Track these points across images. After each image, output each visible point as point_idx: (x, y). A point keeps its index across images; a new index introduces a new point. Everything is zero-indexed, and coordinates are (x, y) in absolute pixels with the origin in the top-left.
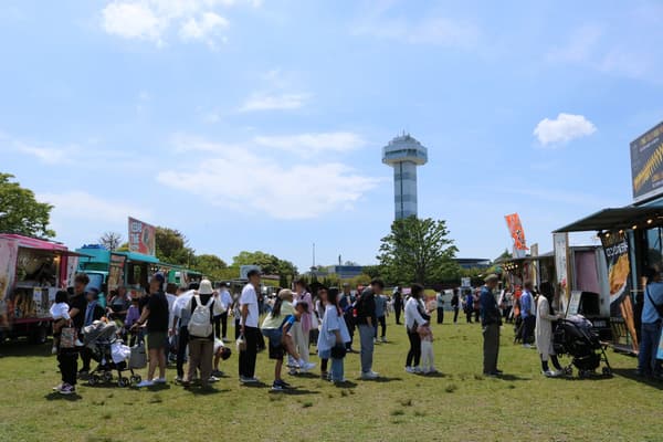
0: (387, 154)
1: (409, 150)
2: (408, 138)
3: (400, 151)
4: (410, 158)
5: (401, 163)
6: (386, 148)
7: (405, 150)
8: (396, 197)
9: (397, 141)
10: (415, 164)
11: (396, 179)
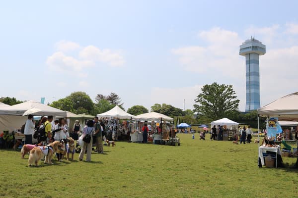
0: (241, 50)
1: (253, 47)
2: (253, 40)
3: (248, 48)
4: (254, 51)
5: (249, 54)
6: (241, 46)
7: (251, 47)
8: (246, 73)
9: (247, 42)
10: (258, 54)
11: (246, 64)
